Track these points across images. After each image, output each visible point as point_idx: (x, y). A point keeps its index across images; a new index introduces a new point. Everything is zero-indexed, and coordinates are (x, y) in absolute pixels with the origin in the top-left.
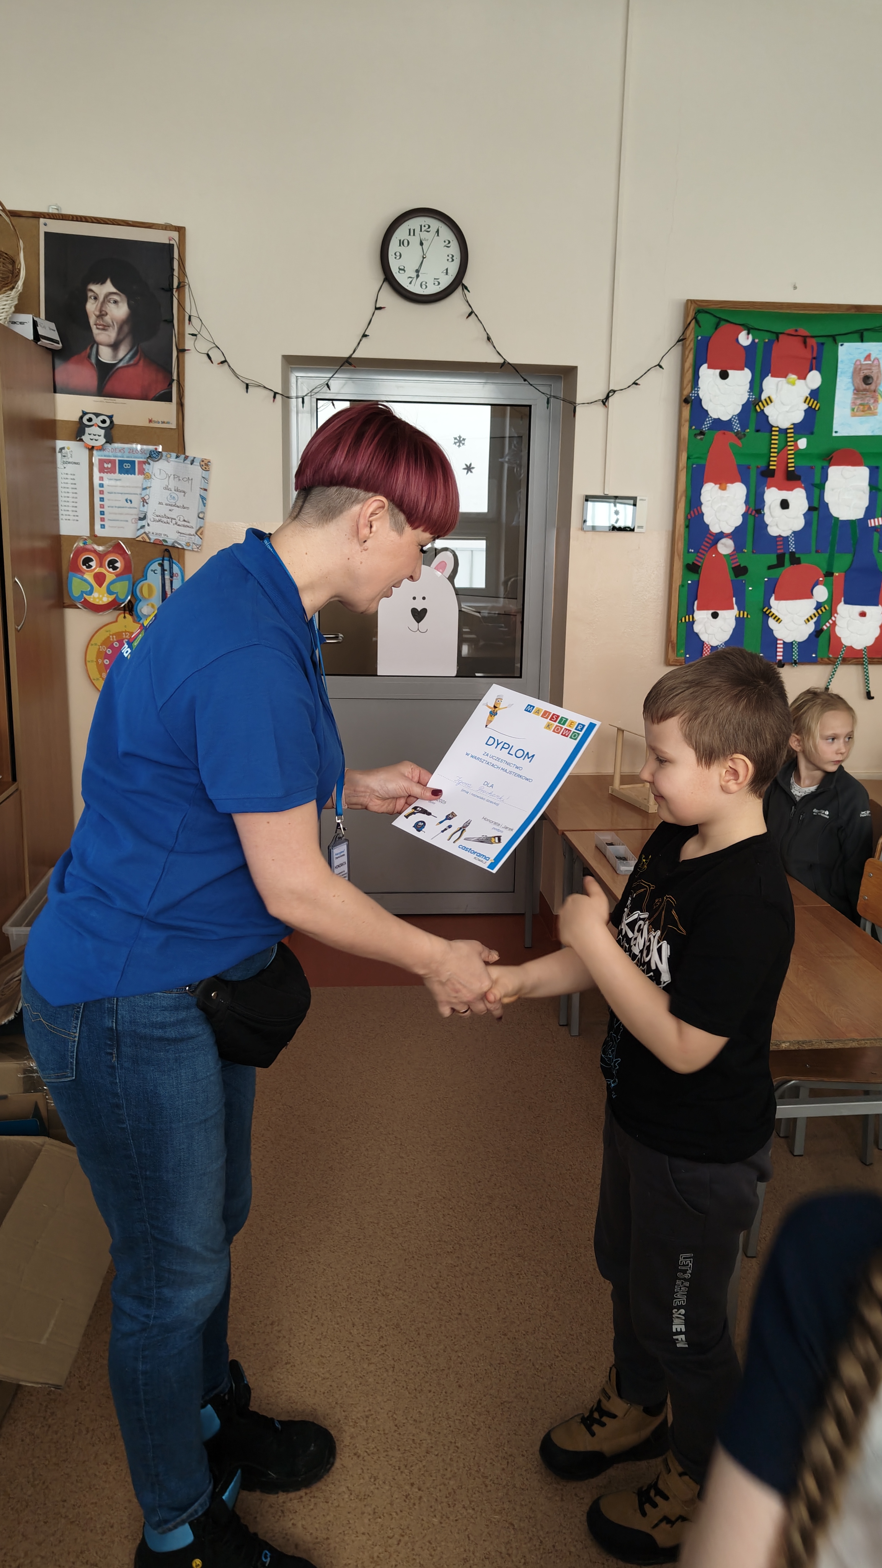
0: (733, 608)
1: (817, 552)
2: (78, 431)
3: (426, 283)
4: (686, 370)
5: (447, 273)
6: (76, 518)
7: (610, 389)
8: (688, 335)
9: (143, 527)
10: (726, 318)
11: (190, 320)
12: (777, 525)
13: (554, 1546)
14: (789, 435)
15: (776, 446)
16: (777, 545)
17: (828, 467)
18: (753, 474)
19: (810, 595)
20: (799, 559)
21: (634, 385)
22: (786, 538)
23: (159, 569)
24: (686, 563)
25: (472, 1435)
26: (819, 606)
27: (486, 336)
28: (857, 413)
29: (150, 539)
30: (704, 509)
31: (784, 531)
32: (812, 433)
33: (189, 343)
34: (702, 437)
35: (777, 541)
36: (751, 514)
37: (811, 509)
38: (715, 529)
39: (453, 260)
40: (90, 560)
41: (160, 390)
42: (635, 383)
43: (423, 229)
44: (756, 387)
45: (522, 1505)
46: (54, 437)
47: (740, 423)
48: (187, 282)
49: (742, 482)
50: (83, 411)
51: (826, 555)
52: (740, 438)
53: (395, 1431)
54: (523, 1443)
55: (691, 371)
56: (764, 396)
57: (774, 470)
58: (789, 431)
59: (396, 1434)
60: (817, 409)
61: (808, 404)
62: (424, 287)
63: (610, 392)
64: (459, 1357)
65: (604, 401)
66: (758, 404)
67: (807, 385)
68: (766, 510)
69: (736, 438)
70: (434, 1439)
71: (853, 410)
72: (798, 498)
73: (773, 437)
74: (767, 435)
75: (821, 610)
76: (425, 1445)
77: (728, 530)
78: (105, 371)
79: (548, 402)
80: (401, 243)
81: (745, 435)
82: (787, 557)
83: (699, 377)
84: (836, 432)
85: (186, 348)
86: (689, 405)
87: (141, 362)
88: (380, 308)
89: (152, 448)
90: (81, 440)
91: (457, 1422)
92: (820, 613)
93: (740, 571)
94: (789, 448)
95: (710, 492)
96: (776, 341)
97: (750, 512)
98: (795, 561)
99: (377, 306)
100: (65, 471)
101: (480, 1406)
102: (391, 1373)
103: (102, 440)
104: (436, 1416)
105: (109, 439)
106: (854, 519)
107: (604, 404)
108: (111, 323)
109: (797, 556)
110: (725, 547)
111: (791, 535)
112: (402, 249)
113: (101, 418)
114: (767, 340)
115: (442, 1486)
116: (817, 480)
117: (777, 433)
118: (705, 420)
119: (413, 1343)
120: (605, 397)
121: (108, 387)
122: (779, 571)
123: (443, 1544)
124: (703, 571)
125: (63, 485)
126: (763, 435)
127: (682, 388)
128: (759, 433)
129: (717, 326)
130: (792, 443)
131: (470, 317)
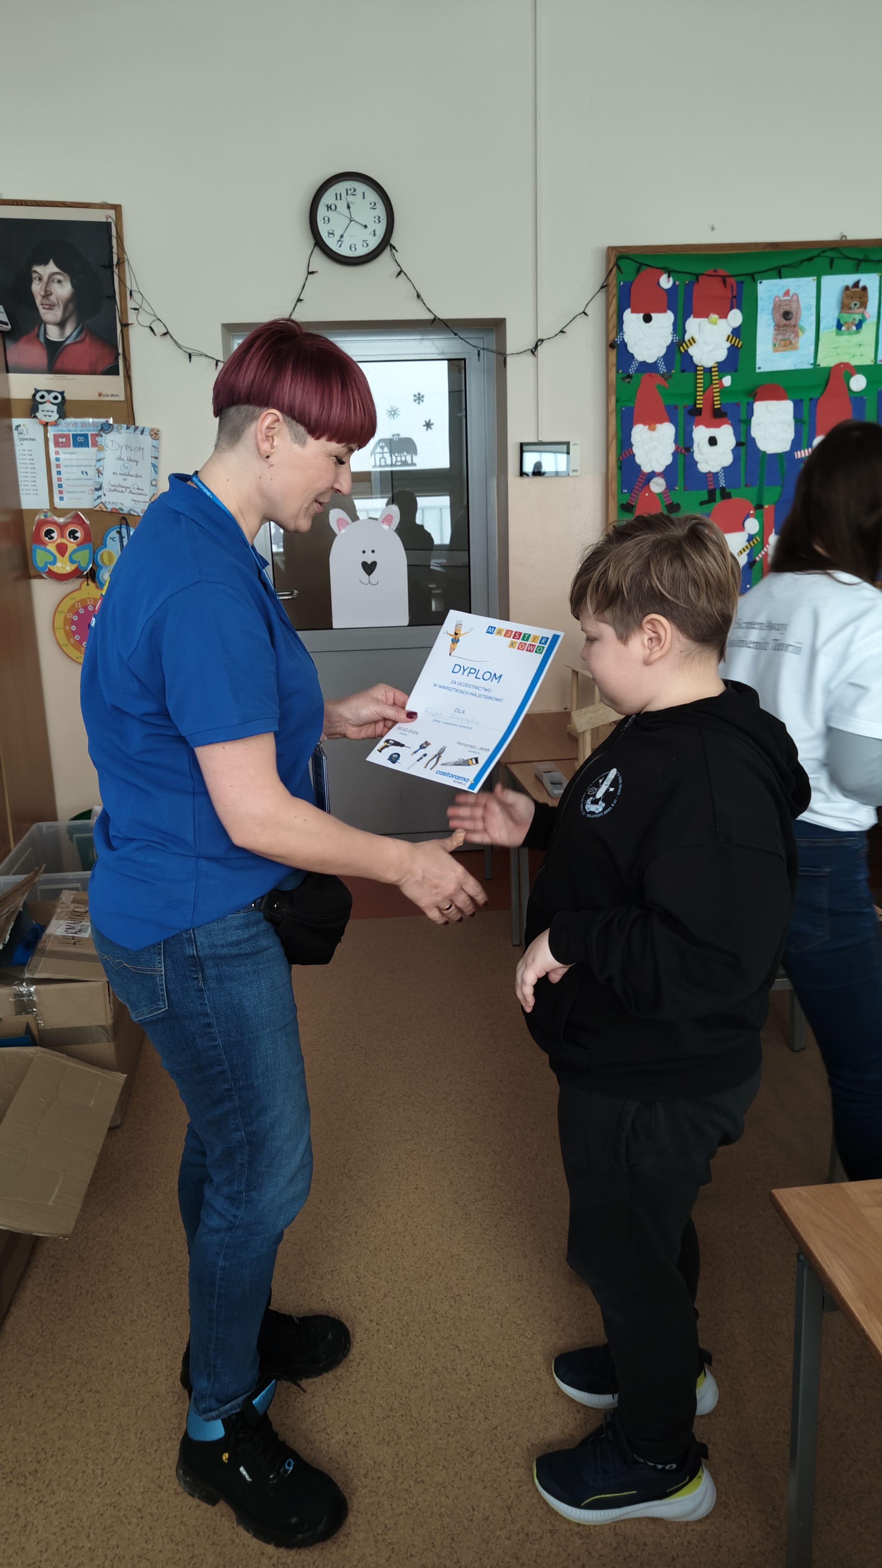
1: (746, 485)
2: (32, 408)
3: (355, 245)
4: (610, 317)
5: (375, 235)
6: (36, 492)
7: (539, 339)
8: (610, 282)
9: (99, 497)
10: (647, 263)
11: (131, 295)
12: (706, 462)
13: (493, 1362)
14: (713, 374)
15: (702, 385)
16: (708, 481)
17: (753, 404)
18: (681, 413)
19: (742, 528)
20: (729, 493)
21: (561, 333)
22: (716, 474)
23: (117, 536)
24: (621, 503)
25: (425, 1281)
26: (751, 538)
27: (415, 293)
28: (779, 349)
29: (107, 508)
30: (635, 450)
31: (713, 467)
32: (736, 370)
33: (132, 317)
34: (629, 380)
35: (707, 478)
36: (681, 453)
37: (739, 444)
38: (646, 469)
39: (380, 222)
40: (52, 531)
41: (108, 364)
42: (562, 332)
43: (349, 192)
44: (679, 328)
45: (466, 1332)
46: (10, 416)
47: (665, 364)
48: (126, 257)
49: (671, 421)
50: (35, 389)
51: (755, 490)
52: (666, 379)
53: (357, 1282)
54: (470, 1286)
55: (615, 316)
56: (687, 337)
57: (701, 408)
58: (713, 370)
60: (739, 346)
61: (731, 342)
62: (353, 249)
63: (538, 341)
64: (414, 1222)
65: (533, 350)
66: (682, 345)
67: (728, 324)
68: (695, 448)
69: (663, 379)
70: (391, 1286)
71: (775, 345)
72: (726, 434)
73: (698, 377)
74: (692, 375)
75: (754, 543)
77: (659, 469)
78: (53, 348)
79: (479, 355)
80: (329, 208)
81: (670, 376)
82: (718, 492)
83: (623, 322)
84: (759, 368)
85: (130, 322)
86: (616, 349)
87: (88, 339)
88: (312, 273)
89: (103, 420)
90: (35, 417)
91: (412, 1272)
92: (752, 545)
93: (673, 508)
94: (714, 386)
95: (639, 434)
96: (696, 283)
97: (679, 451)
98: (726, 495)
99: (310, 271)
100: (22, 447)
101: (432, 1259)
103: (55, 416)
104: (393, 1268)
105: (62, 415)
106: (781, 452)
107: (533, 353)
108: (56, 302)
109: (728, 490)
110: (658, 486)
111: (720, 471)
112: (330, 214)
113: (53, 394)
114: (687, 282)
115: (397, 1322)
116: (743, 416)
117: (702, 372)
118: (631, 363)
119: (373, 1213)
120: (534, 346)
121: (58, 365)
122: (711, 506)
123: (397, 1363)
125: (22, 461)
126: (689, 375)
127: (608, 334)
128: (685, 374)
129: (638, 271)
130: (717, 382)
131: (400, 277)
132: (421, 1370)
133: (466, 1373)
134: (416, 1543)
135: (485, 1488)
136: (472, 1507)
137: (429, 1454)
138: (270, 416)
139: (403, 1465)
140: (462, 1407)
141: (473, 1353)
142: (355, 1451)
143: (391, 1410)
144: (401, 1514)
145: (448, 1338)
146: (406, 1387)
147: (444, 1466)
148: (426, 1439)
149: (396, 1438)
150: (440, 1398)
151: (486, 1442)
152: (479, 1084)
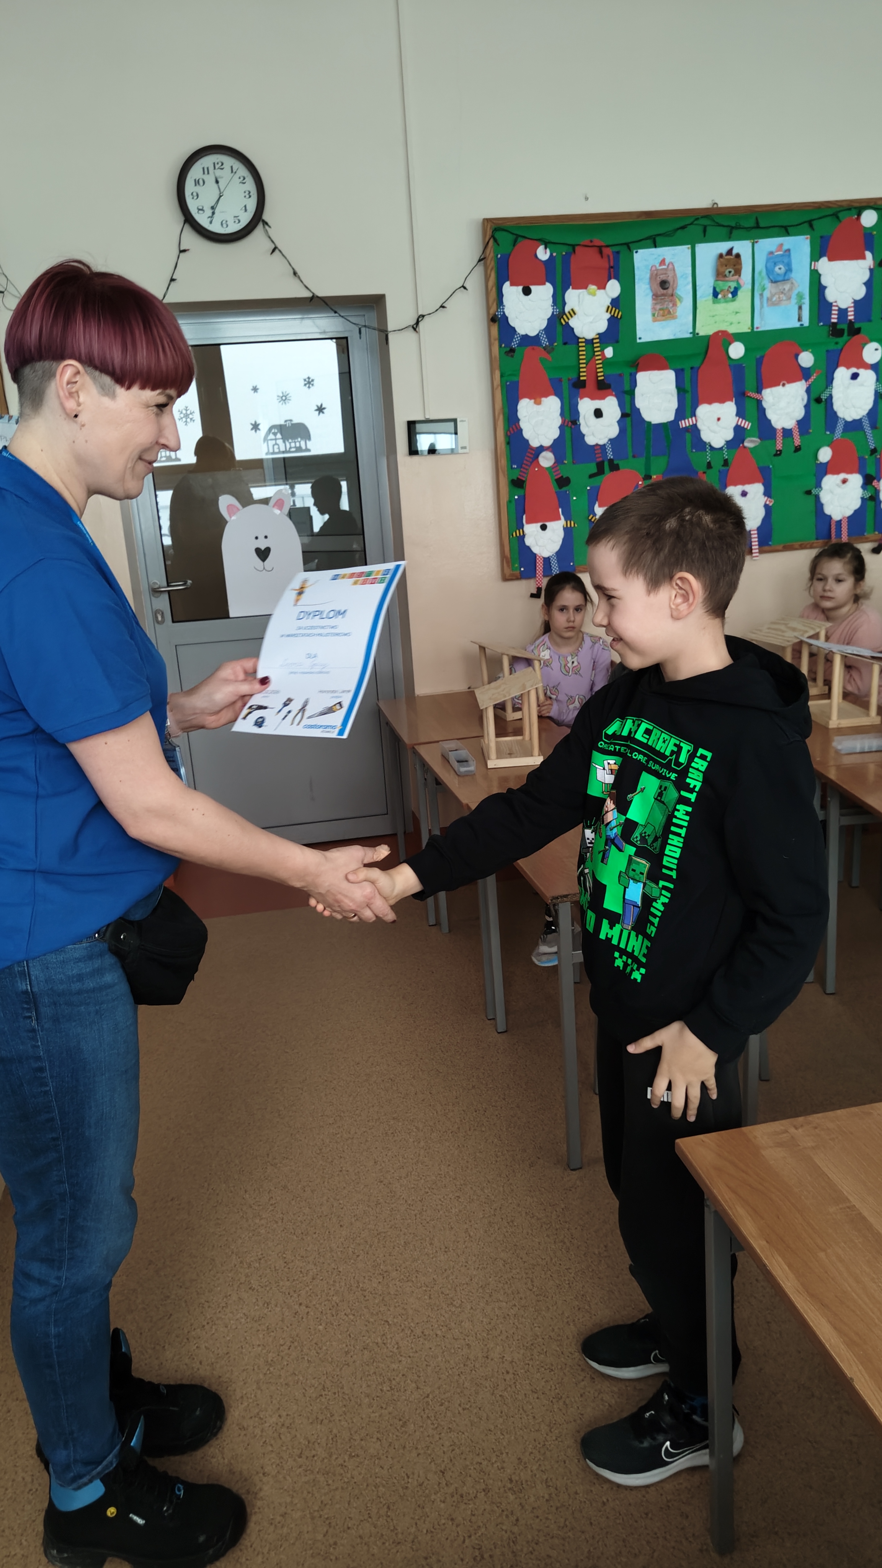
0: (559, 519)
1: (634, 456)
3: (226, 221)
4: (489, 290)
5: (246, 210)
7: (420, 314)
8: (488, 254)
10: (523, 235)
12: (593, 434)
13: (423, 1333)
14: (595, 345)
15: (584, 357)
16: (596, 454)
17: (636, 374)
18: (565, 385)
20: (618, 465)
22: (603, 447)
24: (511, 478)
25: (352, 1261)
27: (292, 272)
28: (659, 318)
30: (522, 424)
31: (600, 439)
32: (617, 342)
34: (512, 354)
35: (595, 450)
36: (567, 425)
37: (624, 415)
38: (534, 443)
39: (250, 197)
42: (442, 307)
43: (217, 167)
44: (559, 300)
45: (395, 1306)
47: (548, 337)
49: (556, 395)
51: (642, 461)
52: (549, 353)
53: (285, 1267)
54: (397, 1261)
55: (494, 290)
56: (567, 309)
57: (585, 380)
58: (595, 341)
59: (286, 1269)
60: (619, 317)
61: (611, 313)
62: (225, 225)
63: (419, 317)
65: (415, 326)
66: (562, 317)
67: (607, 294)
68: (582, 421)
69: (545, 352)
70: (319, 1269)
71: (654, 315)
72: (611, 406)
73: (580, 349)
74: (574, 347)
76: (311, 1273)
77: (547, 443)
79: (360, 333)
80: (197, 182)
81: (553, 349)
82: (606, 464)
83: (502, 296)
84: (640, 338)
86: (497, 323)
88: (184, 251)
91: (339, 1253)
93: (563, 482)
94: (597, 358)
95: (525, 408)
96: (573, 254)
98: (614, 467)
99: (182, 249)
102: (280, 1224)
104: (321, 1250)
106: (665, 421)
107: (415, 329)
109: (615, 462)
110: (546, 460)
111: (607, 442)
112: (198, 189)
114: (564, 253)
116: (627, 387)
117: (584, 344)
118: (513, 337)
120: (415, 321)
122: (601, 477)
123: (328, 1343)
124: (528, 485)
126: (571, 348)
127: (488, 308)
128: (567, 346)
129: (515, 243)
130: (599, 353)
131: (274, 253)
132: (352, 1347)
133: (396, 1346)
134: (352, 1516)
135: (418, 1455)
136: (407, 1474)
137: (363, 1428)
138: (69, 368)
139: (337, 1442)
140: (394, 1379)
141: (403, 1326)
142: (290, 1433)
143: (324, 1389)
144: (337, 1489)
145: (377, 1314)
146: (337, 1366)
147: (378, 1439)
148: (359, 1414)
149: (329, 1415)
150: (371, 1373)
151: (418, 1412)
152: (400, 1064)
